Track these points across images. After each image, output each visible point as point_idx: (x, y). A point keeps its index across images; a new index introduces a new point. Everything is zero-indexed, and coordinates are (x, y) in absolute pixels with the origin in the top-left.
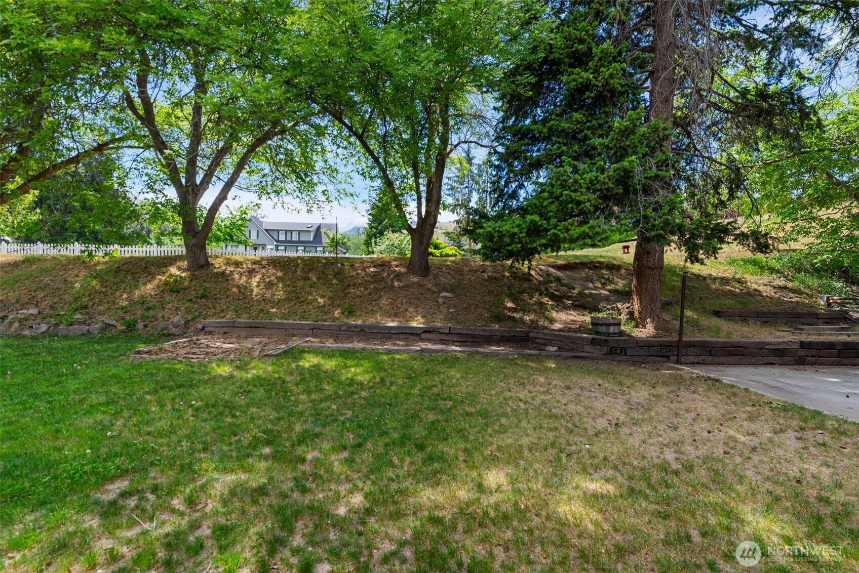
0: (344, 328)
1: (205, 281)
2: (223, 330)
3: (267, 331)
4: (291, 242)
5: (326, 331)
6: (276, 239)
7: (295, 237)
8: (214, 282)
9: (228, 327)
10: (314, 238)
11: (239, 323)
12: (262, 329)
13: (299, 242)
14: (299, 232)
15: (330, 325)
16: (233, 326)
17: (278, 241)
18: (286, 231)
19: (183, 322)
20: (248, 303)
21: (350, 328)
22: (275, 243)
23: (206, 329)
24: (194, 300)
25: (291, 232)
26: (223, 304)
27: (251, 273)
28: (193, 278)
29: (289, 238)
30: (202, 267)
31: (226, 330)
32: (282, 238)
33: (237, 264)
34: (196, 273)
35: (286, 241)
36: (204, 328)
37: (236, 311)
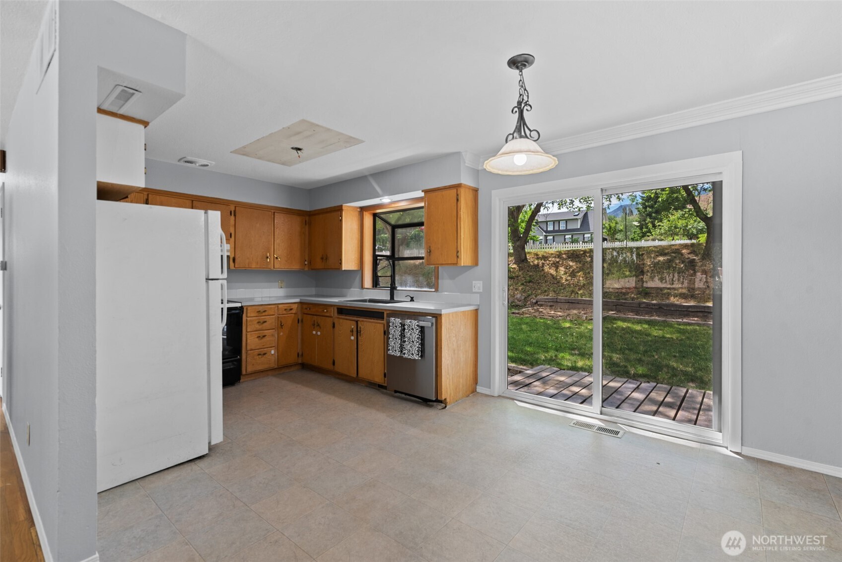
0: (643, 306)
1: (528, 271)
2: (549, 304)
3: (581, 306)
4: (559, 231)
5: (627, 308)
6: (545, 230)
7: (562, 226)
8: (534, 271)
9: (553, 302)
10: (581, 226)
11: (560, 299)
12: (578, 305)
13: (567, 231)
14: (566, 221)
15: (631, 303)
16: (556, 301)
17: (547, 232)
18: (554, 222)
19: (523, 298)
20: (562, 286)
21: (648, 305)
22: (544, 234)
23: (538, 303)
24: (525, 284)
25: (559, 221)
26: (544, 287)
27: (556, 266)
28: (521, 269)
29: (557, 228)
30: (523, 261)
31: (552, 304)
32: (550, 228)
33: (545, 258)
34: (521, 265)
35: (554, 231)
36: (537, 302)
37: (554, 291)
